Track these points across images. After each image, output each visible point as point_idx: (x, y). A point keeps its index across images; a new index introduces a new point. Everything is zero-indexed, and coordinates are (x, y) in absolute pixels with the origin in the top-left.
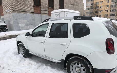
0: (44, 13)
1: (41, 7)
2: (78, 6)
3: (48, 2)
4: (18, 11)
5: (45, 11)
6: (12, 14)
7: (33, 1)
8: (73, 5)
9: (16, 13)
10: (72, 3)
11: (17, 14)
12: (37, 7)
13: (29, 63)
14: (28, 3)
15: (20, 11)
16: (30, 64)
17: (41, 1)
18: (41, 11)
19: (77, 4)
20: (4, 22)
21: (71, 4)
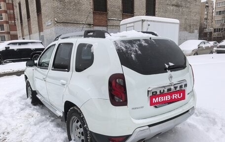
0: (113, 26)
1: (107, 14)
2: (187, 7)
3: (122, 3)
4: (65, 23)
5: (115, 22)
6: (53, 29)
7: (92, 3)
8: (177, 6)
9: (61, 27)
10: (174, 3)
11: (63, 28)
12: (100, 14)
13: (30, 115)
14: (83, 7)
15: (69, 23)
16: (30, 117)
17: (109, 3)
18: (107, 21)
19: (186, 4)
20: (41, 43)
21: (173, 5)
